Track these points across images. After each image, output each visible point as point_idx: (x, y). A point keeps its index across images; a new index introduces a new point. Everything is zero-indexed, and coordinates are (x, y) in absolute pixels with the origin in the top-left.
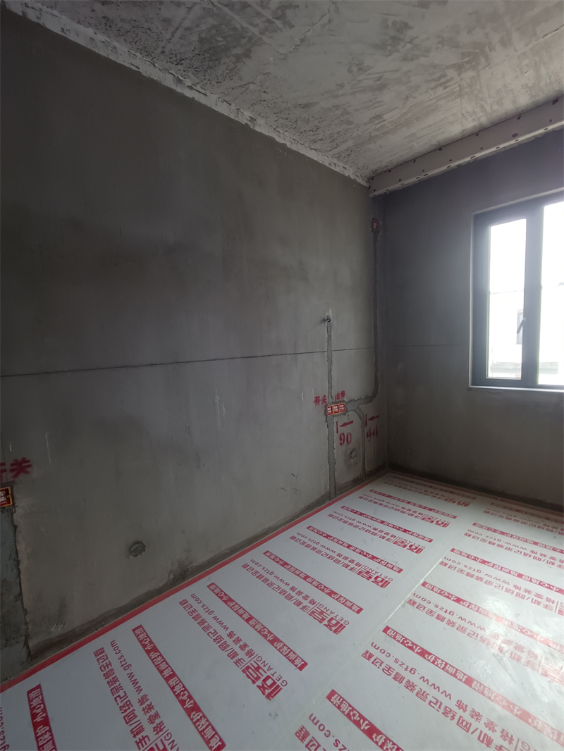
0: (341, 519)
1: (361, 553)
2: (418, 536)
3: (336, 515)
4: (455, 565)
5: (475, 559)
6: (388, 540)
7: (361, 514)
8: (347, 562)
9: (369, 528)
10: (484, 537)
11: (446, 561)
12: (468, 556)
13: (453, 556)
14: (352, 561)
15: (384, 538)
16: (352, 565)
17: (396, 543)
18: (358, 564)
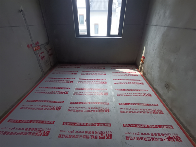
0: (49, 82)
1: (58, 88)
2: (71, 79)
3: (47, 81)
4: (81, 82)
5: (84, 79)
6: (64, 82)
7: (55, 78)
8: (55, 92)
9: (58, 81)
10: (85, 74)
11: (79, 82)
12: (83, 79)
13: (80, 80)
14: (57, 91)
15: (63, 82)
16: (57, 92)
17: (66, 82)
18: (59, 91)
